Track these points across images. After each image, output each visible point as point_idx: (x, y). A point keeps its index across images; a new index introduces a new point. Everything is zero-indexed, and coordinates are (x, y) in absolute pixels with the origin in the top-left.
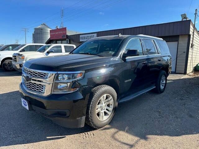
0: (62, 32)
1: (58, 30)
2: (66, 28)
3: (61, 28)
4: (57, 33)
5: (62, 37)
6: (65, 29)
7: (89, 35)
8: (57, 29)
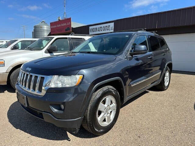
1: (60, 22)
2: (70, 19)
3: (63, 19)
5: (66, 30)
7: (102, 25)
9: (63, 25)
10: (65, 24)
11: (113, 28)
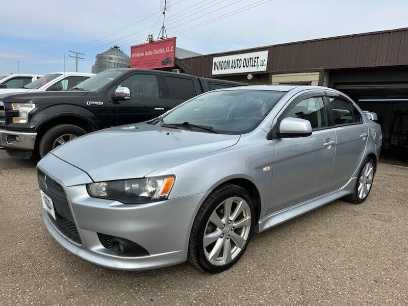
3: (159, 39)
6: (172, 42)
7: (242, 56)
8: (151, 42)
9: (157, 52)
10: (161, 51)
11: (266, 63)
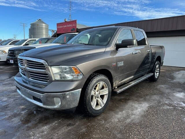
0: (71, 25)
3: (69, 20)
4: (65, 26)
6: (75, 22)
8: (66, 22)
